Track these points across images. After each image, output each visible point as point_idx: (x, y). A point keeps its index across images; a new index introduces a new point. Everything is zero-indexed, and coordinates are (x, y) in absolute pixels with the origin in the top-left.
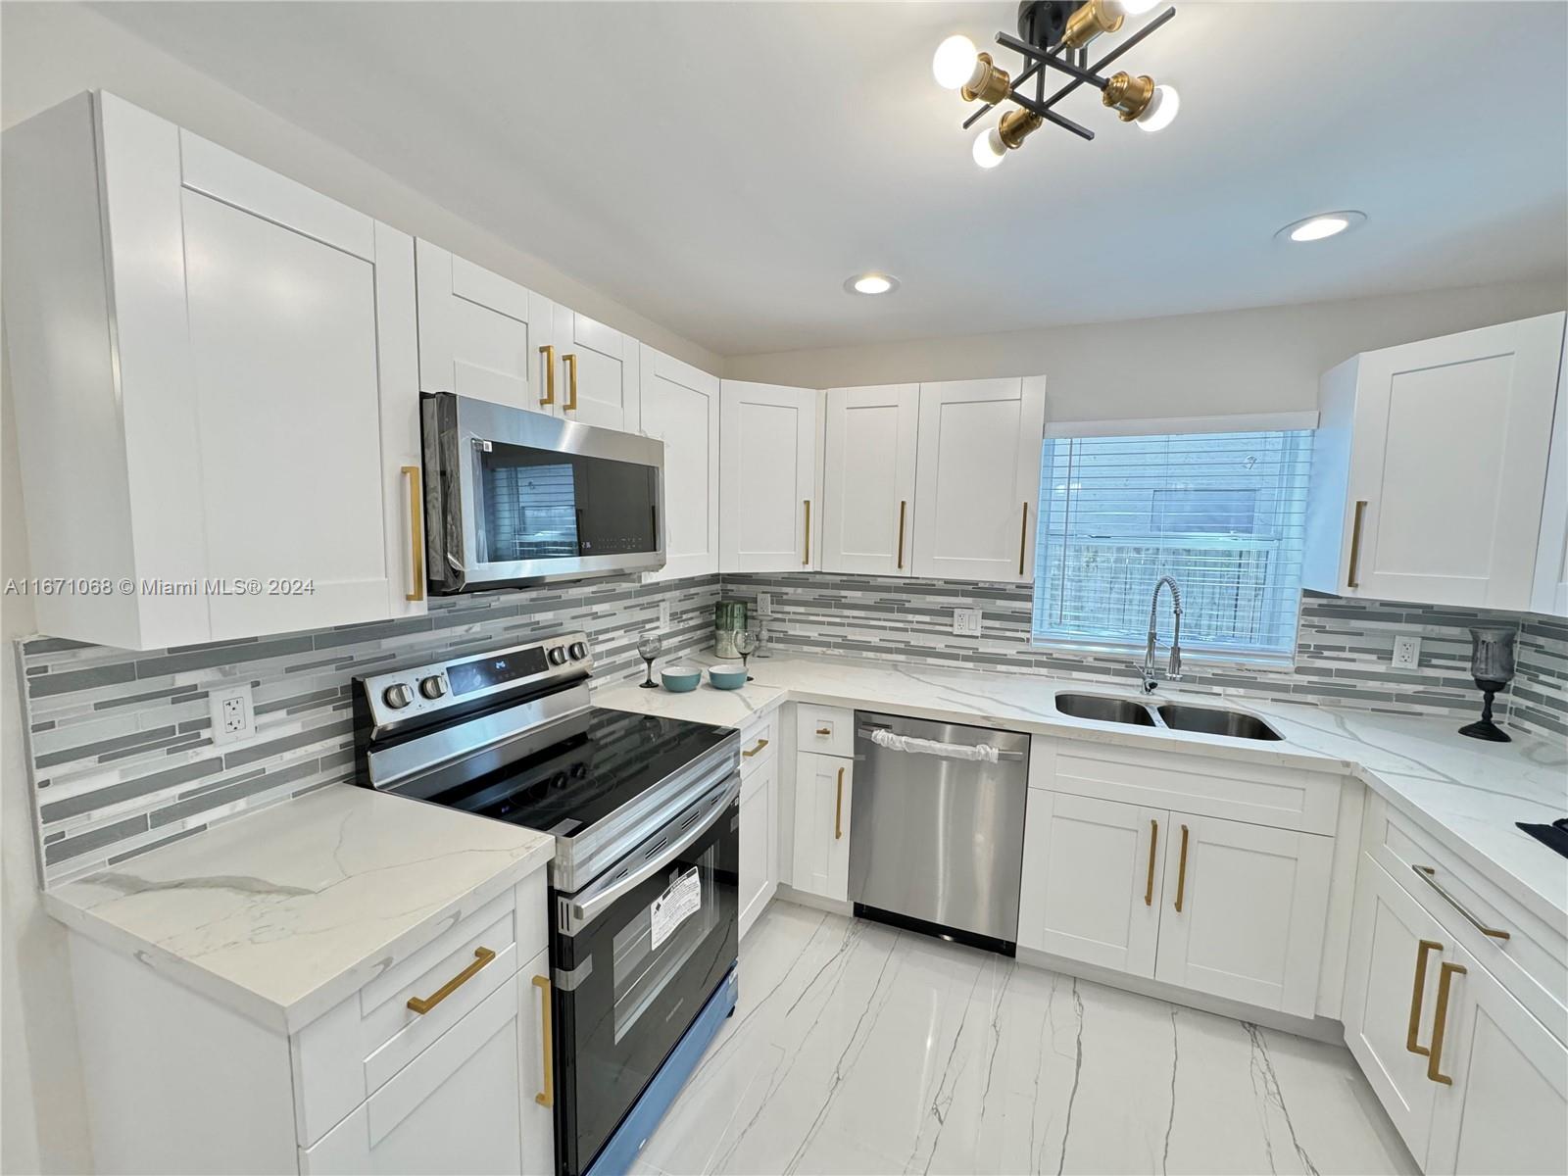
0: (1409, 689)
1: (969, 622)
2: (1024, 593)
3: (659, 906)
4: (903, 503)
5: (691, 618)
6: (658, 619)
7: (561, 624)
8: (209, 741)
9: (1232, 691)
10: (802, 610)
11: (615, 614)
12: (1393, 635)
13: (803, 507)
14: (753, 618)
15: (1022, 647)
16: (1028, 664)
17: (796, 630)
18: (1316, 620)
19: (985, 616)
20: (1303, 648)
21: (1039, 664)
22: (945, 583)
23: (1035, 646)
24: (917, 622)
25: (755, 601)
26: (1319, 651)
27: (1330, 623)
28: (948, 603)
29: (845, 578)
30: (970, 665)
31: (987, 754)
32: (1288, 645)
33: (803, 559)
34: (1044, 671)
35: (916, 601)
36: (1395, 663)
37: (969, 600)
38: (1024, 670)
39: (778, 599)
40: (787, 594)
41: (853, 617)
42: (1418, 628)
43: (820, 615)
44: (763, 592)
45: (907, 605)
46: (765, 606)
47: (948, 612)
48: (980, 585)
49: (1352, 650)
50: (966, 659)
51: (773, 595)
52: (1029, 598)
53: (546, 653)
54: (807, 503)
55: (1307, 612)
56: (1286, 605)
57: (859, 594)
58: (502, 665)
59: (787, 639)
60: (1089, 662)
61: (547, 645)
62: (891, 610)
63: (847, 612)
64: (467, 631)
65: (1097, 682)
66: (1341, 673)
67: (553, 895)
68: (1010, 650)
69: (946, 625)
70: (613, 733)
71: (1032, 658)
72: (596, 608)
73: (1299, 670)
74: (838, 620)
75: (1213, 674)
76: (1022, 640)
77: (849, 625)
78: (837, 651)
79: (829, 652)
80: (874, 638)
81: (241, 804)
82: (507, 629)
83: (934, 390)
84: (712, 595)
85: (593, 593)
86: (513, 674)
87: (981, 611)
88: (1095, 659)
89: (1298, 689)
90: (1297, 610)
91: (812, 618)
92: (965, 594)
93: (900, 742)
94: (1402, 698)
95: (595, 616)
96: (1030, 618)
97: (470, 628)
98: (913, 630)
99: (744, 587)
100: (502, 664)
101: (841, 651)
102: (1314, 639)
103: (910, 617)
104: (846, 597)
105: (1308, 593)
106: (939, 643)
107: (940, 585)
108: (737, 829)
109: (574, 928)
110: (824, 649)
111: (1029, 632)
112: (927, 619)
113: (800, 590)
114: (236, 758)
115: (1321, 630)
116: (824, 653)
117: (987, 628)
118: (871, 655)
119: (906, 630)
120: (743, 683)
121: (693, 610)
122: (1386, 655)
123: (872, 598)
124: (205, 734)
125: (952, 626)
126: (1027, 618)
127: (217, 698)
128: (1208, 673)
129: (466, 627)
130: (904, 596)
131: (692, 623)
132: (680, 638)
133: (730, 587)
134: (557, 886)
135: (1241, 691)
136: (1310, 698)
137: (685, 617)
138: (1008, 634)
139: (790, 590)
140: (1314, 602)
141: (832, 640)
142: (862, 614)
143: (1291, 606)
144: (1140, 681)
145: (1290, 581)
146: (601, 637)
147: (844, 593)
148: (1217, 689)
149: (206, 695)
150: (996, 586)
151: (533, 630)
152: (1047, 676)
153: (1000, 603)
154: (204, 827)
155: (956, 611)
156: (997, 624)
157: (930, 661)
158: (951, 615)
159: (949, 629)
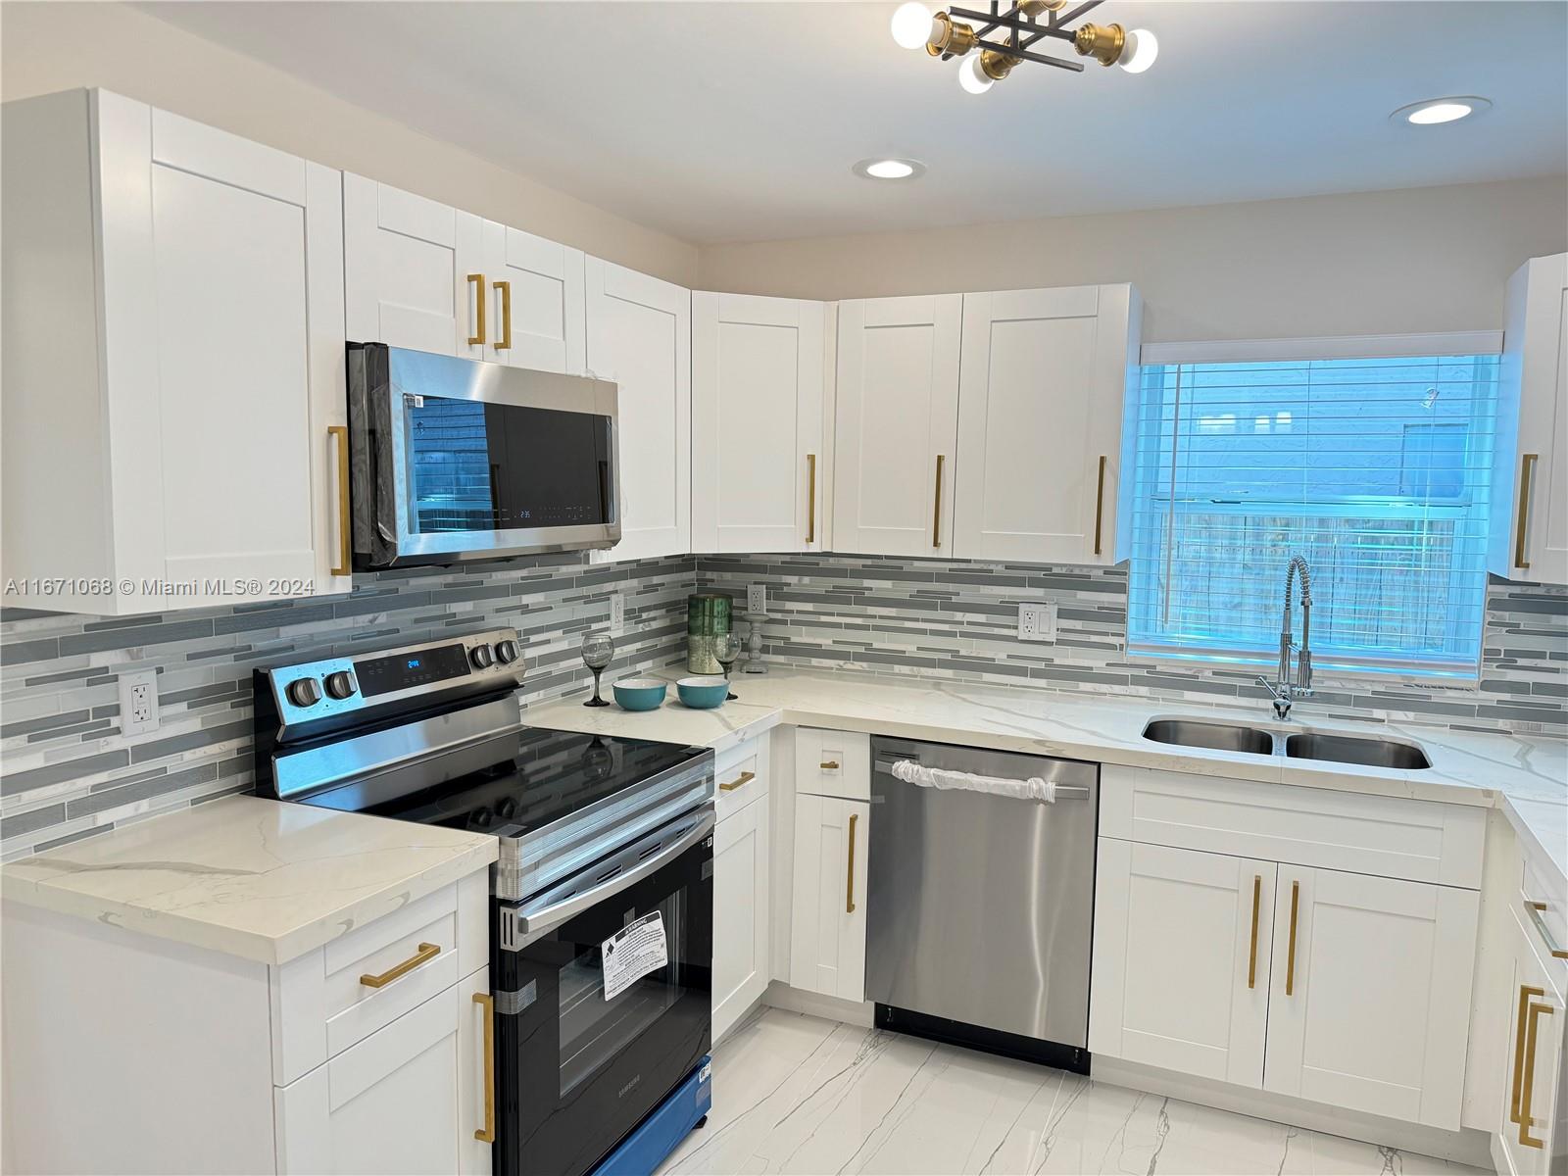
1: (1039, 621)
2: (1115, 580)
3: (611, 948)
4: (940, 459)
5: (654, 619)
6: (608, 617)
7: (483, 618)
8: (118, 731)
9: (1398, 714)
10: (809, 607)
11: (551, 608)
13: (806, 464)
14: (742, 619)
15: (1112, 656)
16: (1121, 680)
17: (802, 636)
18: (1505, 616)
19: (1063, 614)
20: (1490, 655)
21: (1137, 681)
22: (1007, 568)
23: (1131, 656)
24: (969, 623)
25: (744, 594)
26: (1511, 659)
28: (1009, 597)
29: (869, 562)
30: (1042, 683)
31: (1040, 790)
32: (1471, 651)
33: (806, 534)
34: (1144, 690)
35: (966, 593)
37: (1039, 592)
38: (1117, 689)
39: (777, 593)
40: (789, 585)
41: (881, 617)
43: (836, 613)
44: (755, 583)
45: (954, 599)
46: (759, 601)
47: (1010, 609)
48: (1055, 570)
49: (1554, 656)
50: (1036, 674)
51: (770, 586)
52: (1122, 589)
53: (467, 651)
54: (812, 458)
56: (1476, 597)
57: (888, 584)
58: (413, 664)
59: (790, 649)
60: (1207, 676)
61: (469, 642)
62: (933, 607)
63: (871, 610)
64: (371, 621)
65: (1218, 705)
66: (1540, 688)
67: (495, 904)
68: (1097, 661)
69: (1009, 627)
70: (547, 768)
71: (1128, 672)
72: (527, 599)
73: (1485, 686)
74: (859, 621)
75: (1374, 692)
76: (1112, 647)
77: (877, 628)
78: (858, 665)
79: (849, 666)
80: (909, 645)
81: (144, 805)
82: (417, 621)
83: (981, 304)
84: (683, 586)
85: (523, 578)
86: (428, 676)
87: (1056, 607)
88: (1214, 673)
89: (1484, 711)
90: (1482, 601)
91: (824, 619)
92: (1035, 583)
93: (929, 775)
95: (526, 609)
96: (1124, 616)
97: (375, 619)
98: (963, 634)
99: (728, 576)
100: (416, 663)
101: (865, 664)
102: (1504, 642)
103: (959, 616)
104: (871, 589)
105: (1495, 580)
106: (999, 653)
107: (999, 570)
108: (711, 879)
109: (519, 943)
110: (841, 662)
111: (1123, 635)
112: (981, 618)
113: (806, 580)
114: (144, 752)
115: (1513, 630)
116: (841, 668)
117: (1064, 630)
118: (906, 669)
119: (954, 634)
120: (722, 700)
121: (656, 607)
123: (907, 589)
124: (115, 722)
125: (1016, 628)
126: (1118, 616)
127: (127, 682)
128: (1367, 690)
129: (370, 616)
130: (951, 587)
131: (655, 625)
132: (638, 645)
133: (709, 575)
134: (500, 894)
135: (1411, 716)
136: (1501, 724)
137: (645, 616)
138: (1094, 638)
139: (793, 579)
140: (1502, 592)
141: (852, 649)
142: (892, 612)
143: (1480, 597)
144: (1270, 704)
145: (1480, 563)
146: (533, 639)
147: (867, 583)
148: (1378, 713)
149: (115, 678)
150: (1077, 572)
151: (447, 624)
152: (1149, 698)
153: (1082, 595)
154: (111, 826)
155: (1022, 606)
156: (1078, 625)
157: (987, 677)
158: (1015, 612)
159: (1012, 632)
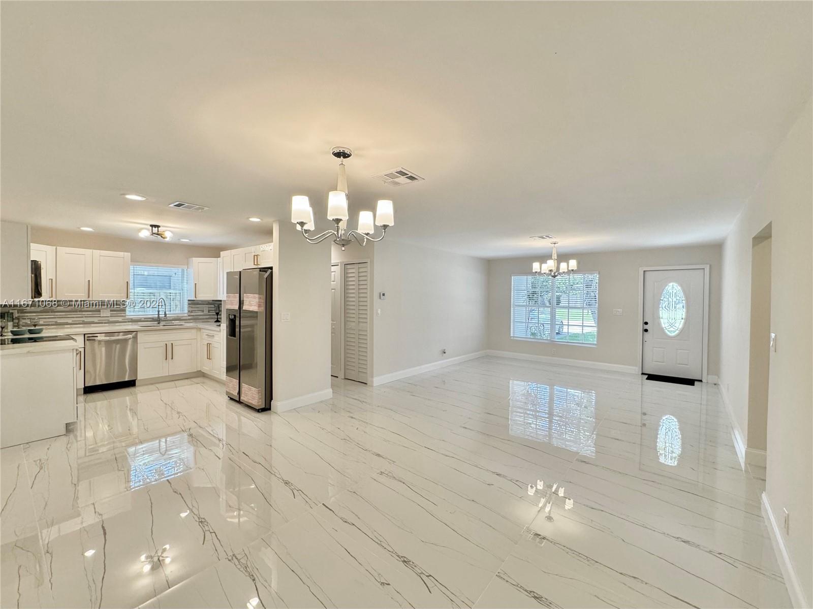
0: (207, 317)
1: (106, 313)
4: (89, 280)
9: (176, 322)
10: (34, 314)
12: (204, 307)
13: (49, 281)
15: (123, 318)
16: (126, 322)
18: (191, 306)
19: (111, 311)
20: (189, 311)
21: (129, 322)
23: (127, 317)
24: (87, 314)
26: (192, 312)
27: (193, 306)
32: (186, 311)
33: (50, 296)
34: (130, 323)
36: (205, 312)
38: (124, 324)
41: (60, 315)
42: (207, 306)
43: (45, 315)
45: (83, 310)
47: (98, 311)
49: (198, 311)
50: (105, 323)
54: (51, 279)
55: (189, 304)
56: (185, 303)
60: (143, 319)
63: (56, 314)
66: (196, 315)
68: (120, 319)
71: (126, 320)
73: (189, 316)
77: (58, 318)
80: (70, 321)
83: (97, 252)
87: (110, 309)
89: (189, 319)
90: (187, 304)
94: (207, 319)
96: (125, 310)
98: (85, 317)
102: (191, 309)
103: (84, 313)
105: (189, 300)
106: (96, 320)
111: (125, 314)
112: (90, 313)
115: (192, 307)
117: (112, 314)
119: (82, 317)
122: (203, 311)
125: (100, 314)
128: (171, 318)
136: (191, 321)
138: (119, 315)
140: (190, 302)
142: (63, 313)
143: (186, 303)
145: (186, 298)
148: (173, 322)
155: (101, 310)
156: (115, 312)
157: (92, 325)
158: (100, 311)
159: (99, 315)
